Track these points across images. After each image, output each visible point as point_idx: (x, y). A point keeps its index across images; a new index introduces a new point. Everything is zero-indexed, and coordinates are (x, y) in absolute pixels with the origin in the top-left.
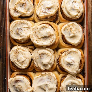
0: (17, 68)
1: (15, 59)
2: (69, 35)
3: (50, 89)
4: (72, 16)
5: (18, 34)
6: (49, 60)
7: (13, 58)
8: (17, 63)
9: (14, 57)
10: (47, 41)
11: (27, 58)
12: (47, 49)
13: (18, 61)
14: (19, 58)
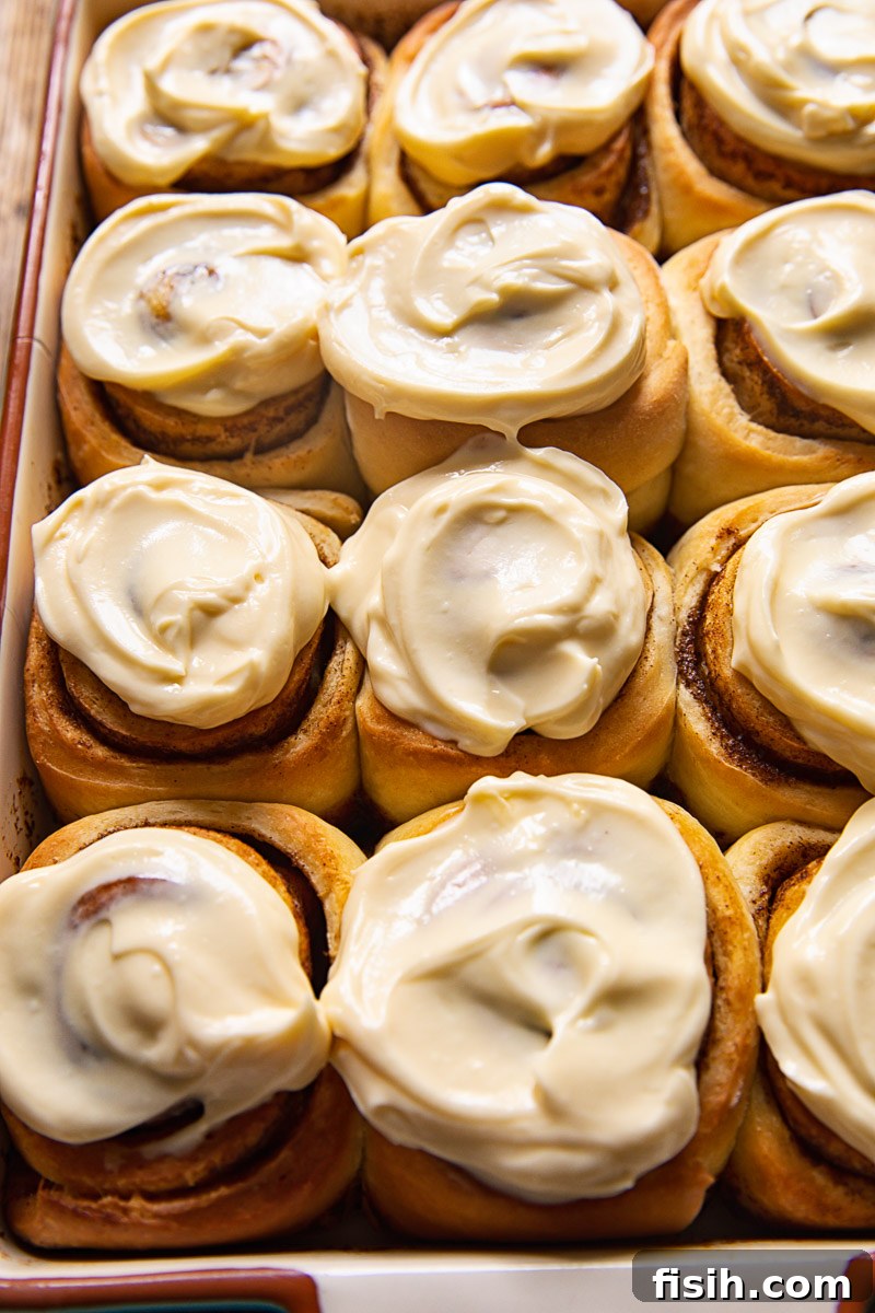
2: (815, 315)
3: (620, 997)
4: (816, 122)
5: (162, 321)
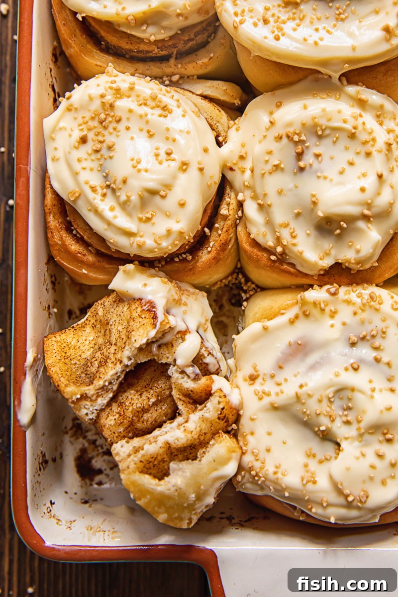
0: (98, 254)
1: (84, 176)
6: (370, 182)
7: (70, 166)
8: (106, 206)
9: (76, 154)
10: (353, 26)
11: (184, 166)
12: (352, 90)
13: (111, 188)
14: (120, 168)
